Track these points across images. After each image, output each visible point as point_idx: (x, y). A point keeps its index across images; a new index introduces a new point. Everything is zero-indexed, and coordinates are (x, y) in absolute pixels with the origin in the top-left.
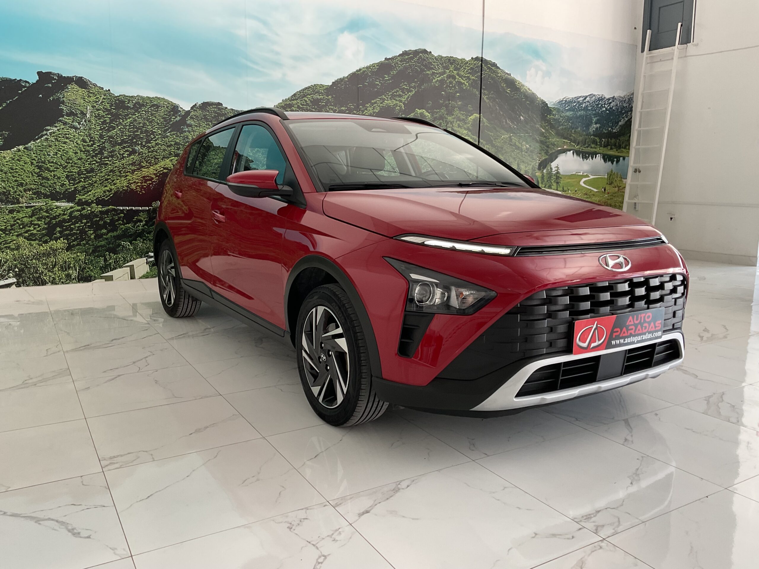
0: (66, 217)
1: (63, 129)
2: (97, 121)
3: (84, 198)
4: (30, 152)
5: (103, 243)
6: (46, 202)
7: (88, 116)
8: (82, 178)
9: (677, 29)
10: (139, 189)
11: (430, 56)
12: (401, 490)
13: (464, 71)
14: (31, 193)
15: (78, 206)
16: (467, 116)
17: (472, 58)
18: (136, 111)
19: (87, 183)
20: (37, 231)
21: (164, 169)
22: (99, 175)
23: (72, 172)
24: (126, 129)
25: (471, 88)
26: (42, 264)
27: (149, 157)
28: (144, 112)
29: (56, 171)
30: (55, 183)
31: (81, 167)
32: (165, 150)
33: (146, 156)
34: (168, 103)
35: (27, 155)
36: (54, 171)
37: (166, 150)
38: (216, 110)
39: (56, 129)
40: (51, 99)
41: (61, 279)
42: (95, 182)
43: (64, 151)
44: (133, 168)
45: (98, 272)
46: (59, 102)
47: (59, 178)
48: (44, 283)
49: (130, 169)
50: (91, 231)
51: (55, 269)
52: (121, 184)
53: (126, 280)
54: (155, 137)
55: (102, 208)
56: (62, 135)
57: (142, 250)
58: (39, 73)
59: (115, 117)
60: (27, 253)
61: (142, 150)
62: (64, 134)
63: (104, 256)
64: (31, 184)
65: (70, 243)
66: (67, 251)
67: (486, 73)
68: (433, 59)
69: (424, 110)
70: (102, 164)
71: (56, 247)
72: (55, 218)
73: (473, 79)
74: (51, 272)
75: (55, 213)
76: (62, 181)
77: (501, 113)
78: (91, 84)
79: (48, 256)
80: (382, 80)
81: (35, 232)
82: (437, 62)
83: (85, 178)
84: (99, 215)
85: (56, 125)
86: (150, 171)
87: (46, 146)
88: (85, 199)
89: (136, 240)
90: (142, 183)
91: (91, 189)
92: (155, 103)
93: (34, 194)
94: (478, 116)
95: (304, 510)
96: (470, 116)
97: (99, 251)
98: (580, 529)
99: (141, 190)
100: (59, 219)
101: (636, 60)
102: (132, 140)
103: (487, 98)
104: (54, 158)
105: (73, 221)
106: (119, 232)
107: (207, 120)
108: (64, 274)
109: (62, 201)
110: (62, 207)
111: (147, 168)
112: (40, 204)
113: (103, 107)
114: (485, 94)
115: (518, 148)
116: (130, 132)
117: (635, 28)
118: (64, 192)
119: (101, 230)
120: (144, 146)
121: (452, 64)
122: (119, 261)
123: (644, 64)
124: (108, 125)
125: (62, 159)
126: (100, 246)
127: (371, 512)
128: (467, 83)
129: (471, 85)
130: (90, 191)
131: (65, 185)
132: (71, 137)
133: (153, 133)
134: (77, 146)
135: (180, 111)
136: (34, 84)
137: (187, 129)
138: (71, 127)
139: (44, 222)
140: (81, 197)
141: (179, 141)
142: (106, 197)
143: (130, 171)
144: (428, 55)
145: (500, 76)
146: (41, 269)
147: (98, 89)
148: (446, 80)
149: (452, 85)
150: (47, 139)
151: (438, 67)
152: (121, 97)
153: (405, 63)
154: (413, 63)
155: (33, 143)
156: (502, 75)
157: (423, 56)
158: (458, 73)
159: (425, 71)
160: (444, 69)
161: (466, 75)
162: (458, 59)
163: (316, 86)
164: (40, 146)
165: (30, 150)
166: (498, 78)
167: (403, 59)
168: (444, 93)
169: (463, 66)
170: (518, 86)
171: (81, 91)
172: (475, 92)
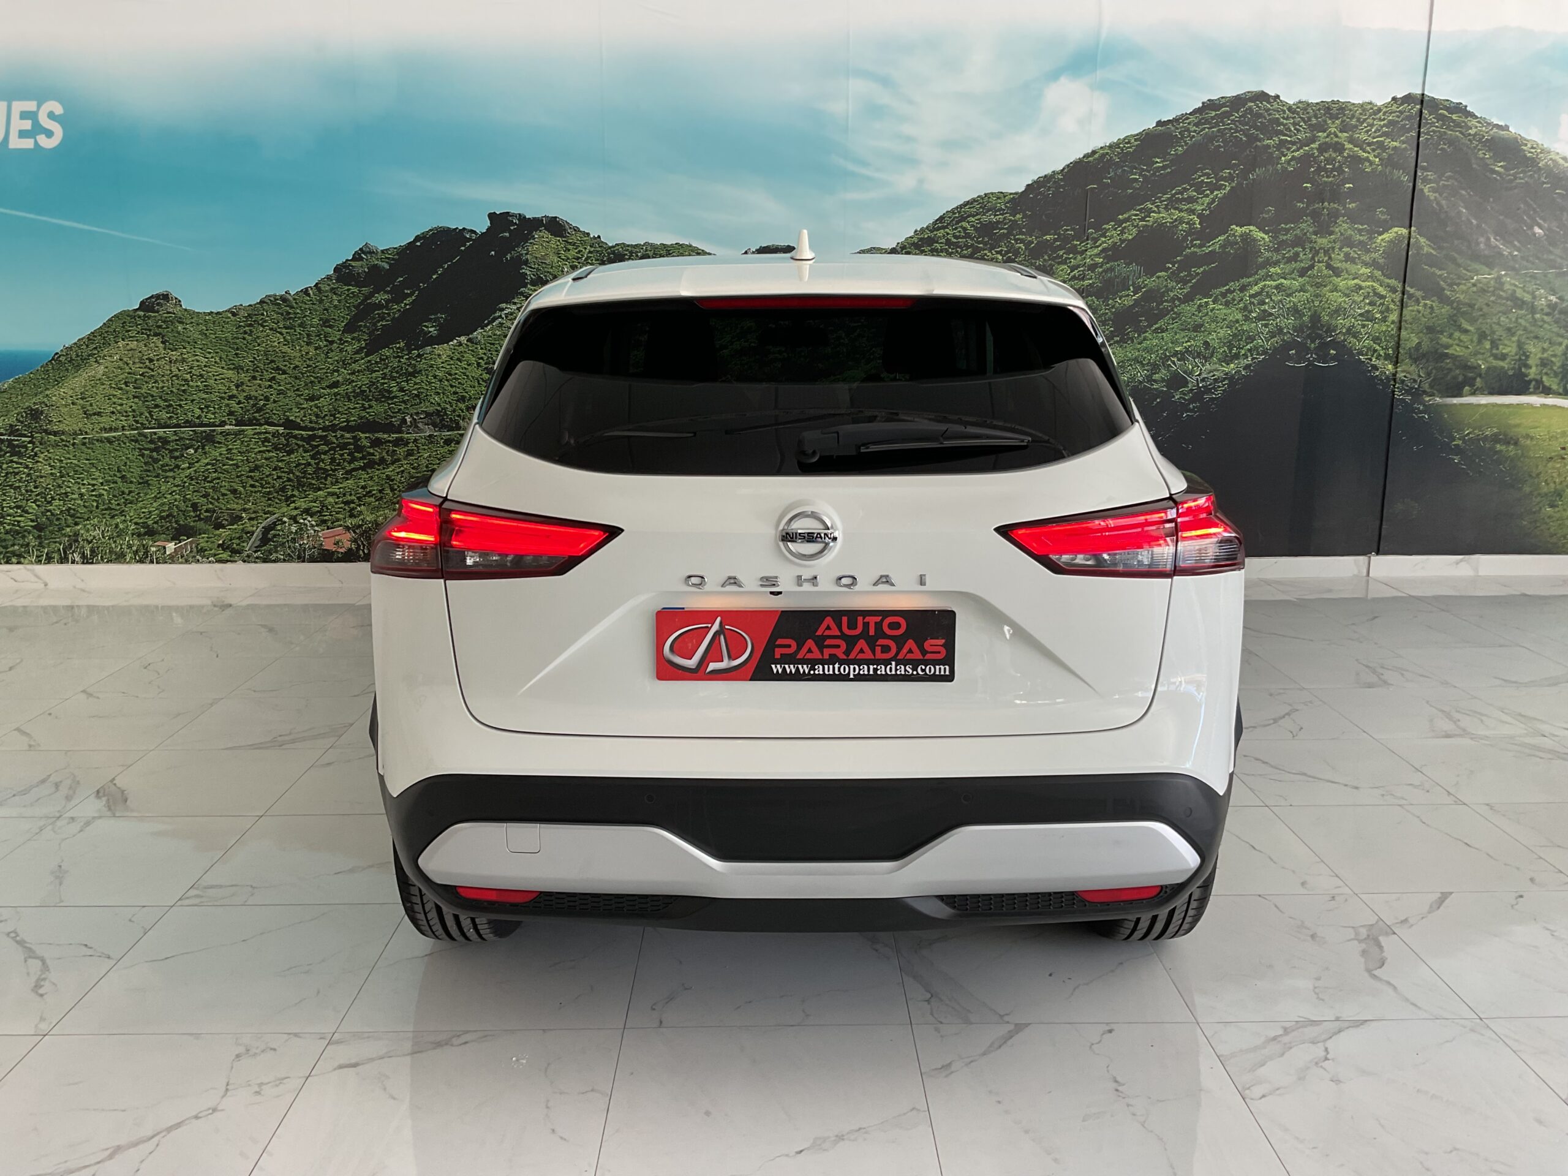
4: (476, 346)
11: (1276, 106)
12: (448, 1047)
16: (1372, 234)
17: (1394, 99)
25: (1388, 169)
35: (472, 351)
39: (514, 307)
40: (509, 257)
46: (520, 262)
58: (492, 216)
67: (1433, 131)
68: (1284, 112)
69: (1252, 228)
73: (1394, 148)
77: (1474, 222)
78: (570, 228)
80: (1146, 170)
82: (1293, 118)
85: (516, 301)
87: (499, 335)
94: (1404, 231)
95: (290, 1036)
96: (1381, 234)
103: (1434, 190)
114: (1426, 181)
115: (1520, 304)
121: (1334, 117)
127: (362, 1067)
128: (1374, 156)
129: (1390, 162)
136: (482, 234)
144: (1269, 102)
145: (1475, 134)
147: (582, 236)
148: (1318, 156)
149: (1334, 165)
150: (501, 324)
151: (1298, 127)
152: (617, 248)
153: (1208, 128)
154: (1229, 124)
155: (480, 331)
156: (1481, 131)
157: (1258, 107)
158: (1351, 136)
159: (1260, 140)
160: (1312, 131)
161: (1375, 140)
162: (1354, 104)
163: (989, 198)
164: (491, 337)
165: (476, 344)
166: (1469, 140)
167: (1203, 119)
168: (1309, 185)
169: (1365, 120)
170: (1530, 152)
171: (555, 241)
172: (1399, 177)
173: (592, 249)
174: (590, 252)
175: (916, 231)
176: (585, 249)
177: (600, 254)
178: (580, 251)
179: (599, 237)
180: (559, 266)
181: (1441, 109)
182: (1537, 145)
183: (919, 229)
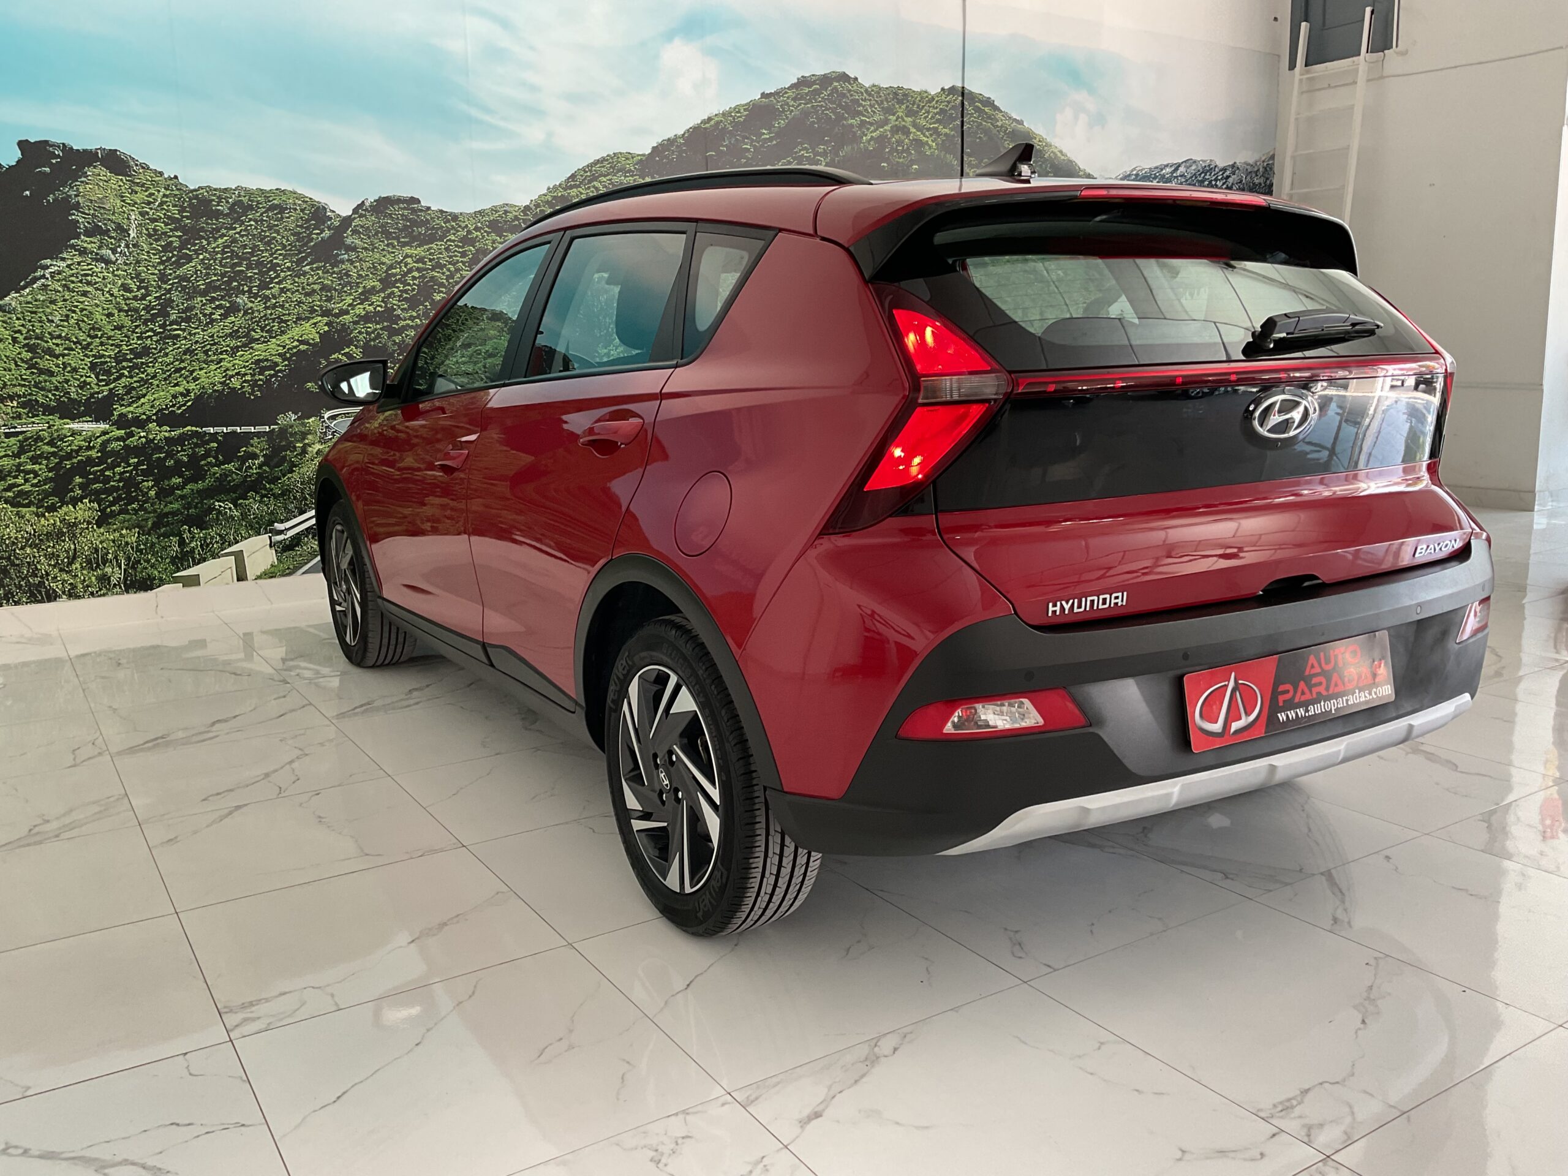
0: (94, 454)
1: (79, 263)
2: (152, 244)
3: (130, 411)
4: (9, 316)
5: (176, 506)
6: (48, 423)
7: (133, 234)
8: (124, 368)
9: (1364, 20)
10: (248, 389)
11: (855, 87)
12: (883, 1059)
13: (925, 118)
14: (14, 402)
15: (118, 429)
17: (943, 89)
18: (236, 220)
19: (135, 379)
20: (32, 486)
21: (301, 342)
22: (160, 360)
23: (103, 356)
24: (216, 259)
25: (943, 153)
26: (45, 555)
27: (268, 319)
28: (252, 223)
29: (68, 355)
30: (67, 381)
31: (121, 345)
32: (300, 302)
33: (261, 317)
34: (303, 201)
35: (4, 322)
36: (63, 355)
37: (303, 303)
38: (406, 213)
39: (63, 264)
40: (51, 198)
41: (88, 586)
42: (155, 376)
43: (85, 312)
44: (233, 343)
45: (166, 569)
46: (68, 206)
47: (75, 370)
48: (51, 597)
49: (228, 346)
50: (148, 481)
51: (74, 567)
52: (210, 377)
53: (227, 584)
54: (278, 276)
55: (170, 431)
56: (77, 277)
57: (259, 519)
58: (23, 145)
59: (191, 235)
60: (12, 534)
61: (250, 305)
62: (82, 275)
63: (180, 534)
64: (15, 386)
65: (106, 508)
66: (99, 527)
67: (973, 121)
68: (862, 93)
70: (166, 337)
71: (75, 519)
72: (69, 456)
73: (946, 135)
74: (67, 572)
75: (70, 445)
76: (82, 376)
78: (137, 165)
79: (59, 538)
80: (756, 141)
81: (27, 487)
82: (870, 100)
83: (131, 368)
84: (164, 447)
85: (65, 255)
86: (269, 350)
87: (43, 301)
88: (132, 413)
89: (246, 499)
90: (255, 375)
91: (144, 391)
92: (275, 202)
93: (23, 405)
95: (681, 1116)
97: (168, 524)
98: (1274, 1135)
99: (253, 391)
100: (79, 458)
101: (1278, 85)
102: (229, 282)
104: (61, 326)
105: (109, 461)
106: (209, 482)
107: (388, 235)
108: (93, 575)
109: (84, 419)
110: (84, 433)
111: (266, 342)
112: (37, 428)
113: (165, 214)
114: (971, 166)
116: (224, 266)
117: (1276, 19)
118: (88, 399)
119: (170, 479)
120: (256, 296)
121: (900, 102)
122: (211, 543)
123: (1295, 93)
124: (175, 253)
125: (80, 329)
126: (169, 513)
127: (825, 1114)
128: (933, 141)
129: (943, 147)
130: (144, 396)
131: (89, 384)
132: (98, 280)
133: (274, 267)
134: (111, 301)
135: (330, 219)
136: (11, 168)
137: (346, 256)
138: (97, 260)
139: (47, 466)
140: (124, 410)
141: (329, 282)
142: (179, 408)
143: (228, 351)
144: (850, 84)
145: (1002, 126)
146: (44, 566)
147: (152, 175)
148: (890, 138)
149: (903, 147)
150: (45, 287)
151: (873, 109)
152: (201, 191)
153: (804, 104)
154: (820, 102)
155: (15, 295)
156: (1005, 123)
157: (842, 87)
158: (914, 121)
159: (846, 119)
160: (885, 114)
161: (931, 126)
162: (914, 91)
163: (618, 158)
164: (31, 303)
165: (9, 313)
166: (998, 131)
167: (798, 94)
168: (885, 165)
169: (923, 106)
170: (1039, 145)
171: (116, 181)
172: (951, 161)
173: (168, 192)
174: (165, 196)
175: (549, 188)
176: (159, 191)
177: (179, 199)
178: (151, 195)
179: (176, 177)
180: (124, 212)
181: (977, 102)
182: (1043, 138)
183: (551, 187)
